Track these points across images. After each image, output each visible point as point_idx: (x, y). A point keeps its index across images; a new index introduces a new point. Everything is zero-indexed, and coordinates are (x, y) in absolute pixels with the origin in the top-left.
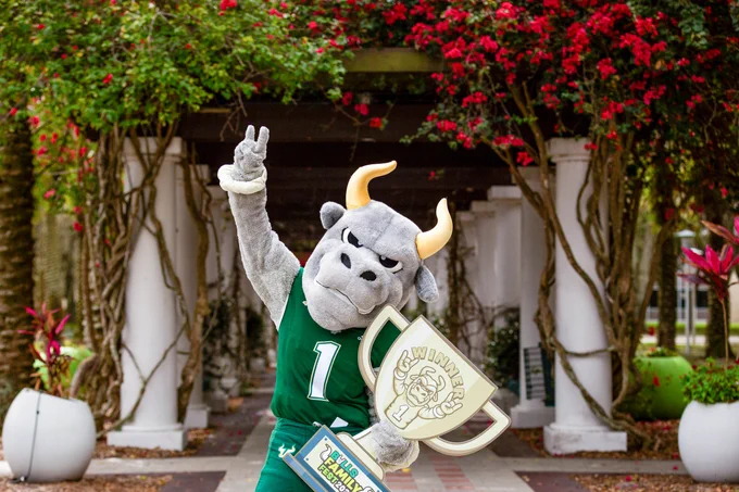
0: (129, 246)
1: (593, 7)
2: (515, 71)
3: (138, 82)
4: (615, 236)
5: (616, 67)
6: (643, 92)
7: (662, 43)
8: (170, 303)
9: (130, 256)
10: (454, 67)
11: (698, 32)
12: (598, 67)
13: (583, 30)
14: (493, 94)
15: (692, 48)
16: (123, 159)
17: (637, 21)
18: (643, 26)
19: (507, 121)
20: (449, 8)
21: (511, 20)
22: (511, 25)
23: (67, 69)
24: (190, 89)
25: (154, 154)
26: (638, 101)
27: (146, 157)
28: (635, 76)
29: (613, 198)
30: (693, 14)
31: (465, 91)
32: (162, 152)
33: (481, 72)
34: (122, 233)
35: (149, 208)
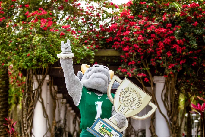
0: (34, 105)
1: (165, 37)
2: (143, 55)
3: (37, 56)
4: (172, 104)
5: (172, 54)
6: (180, 61)
7: (185, 47)
8: (45, 122)
9: (34, 108)
10: (126, 54)
11: (195, 44)
12: (167, 54)
13: (162, 44)
14: (137, 62)
15: (193, 48)
16: (33, 81)
17: (177, 41)
18: (179, 42)
19: (141, 69)
20: (125, 37)
21: (142, 40)
22: (142, 42)
23: (18, 53)
24: (51, 58)
25: (41, 80)
26: (178, 64)
27: (39, 81)
28: (177, 57)
29: (172, 93)
30: (193, 39)
31: (129, 61)
32: (43, 79)
33: (134, 55)
34: (32, 102)
35: (40, 95)
